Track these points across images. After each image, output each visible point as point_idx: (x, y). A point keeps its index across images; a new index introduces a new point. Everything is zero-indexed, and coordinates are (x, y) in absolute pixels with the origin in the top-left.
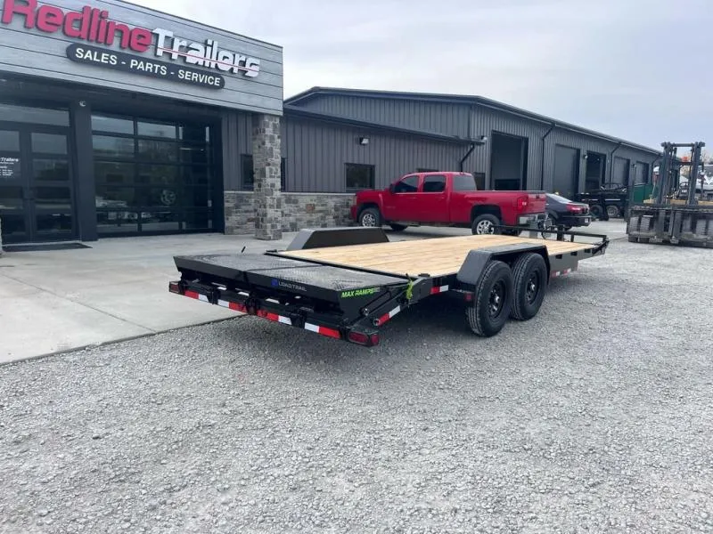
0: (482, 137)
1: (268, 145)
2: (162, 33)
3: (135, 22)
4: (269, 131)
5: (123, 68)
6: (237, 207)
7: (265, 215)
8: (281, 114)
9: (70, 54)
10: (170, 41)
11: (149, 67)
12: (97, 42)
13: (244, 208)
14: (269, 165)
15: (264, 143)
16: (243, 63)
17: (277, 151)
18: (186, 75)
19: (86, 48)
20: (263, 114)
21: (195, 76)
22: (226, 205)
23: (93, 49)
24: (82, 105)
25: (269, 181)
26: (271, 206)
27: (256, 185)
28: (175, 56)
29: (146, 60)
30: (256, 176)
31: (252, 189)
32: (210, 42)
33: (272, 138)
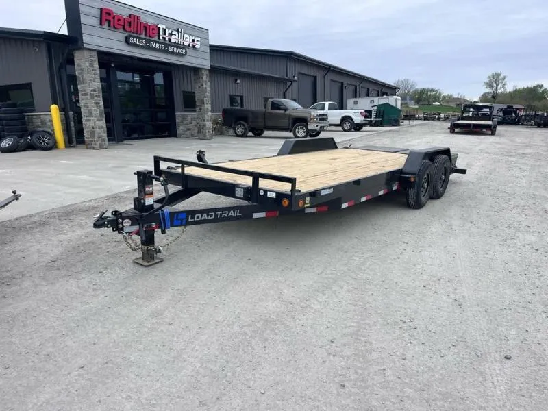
0: (294, 77)
1: (205, 86)
2: (162, 27)
3: (150, 21)
4: (205, 78)
5: (148, 48)
6: (182, 122)
7: (205, 125)
8: (209, 68)
9: (127, 41)
10: (165, 31)
11: (157, 46)
12: (137, 33)
13: (185, 122)
14: (205, 97)
15: (202, 85)
16: (193, 41)
17: (208, 89)
18: (171, 49)
19: (134, 37)
20: (201, 69)
21: (176, 50)
22: (177, 121)
23: (137, 38)
24: (113, 65)
25: (206, 106)
26: (208, 120)
27: (197, 109)
28: (167, 39)
29: (156, 42)
30: (197, 104)
31: (195, 111)
32: (180, 30)
33: (206, 81)
